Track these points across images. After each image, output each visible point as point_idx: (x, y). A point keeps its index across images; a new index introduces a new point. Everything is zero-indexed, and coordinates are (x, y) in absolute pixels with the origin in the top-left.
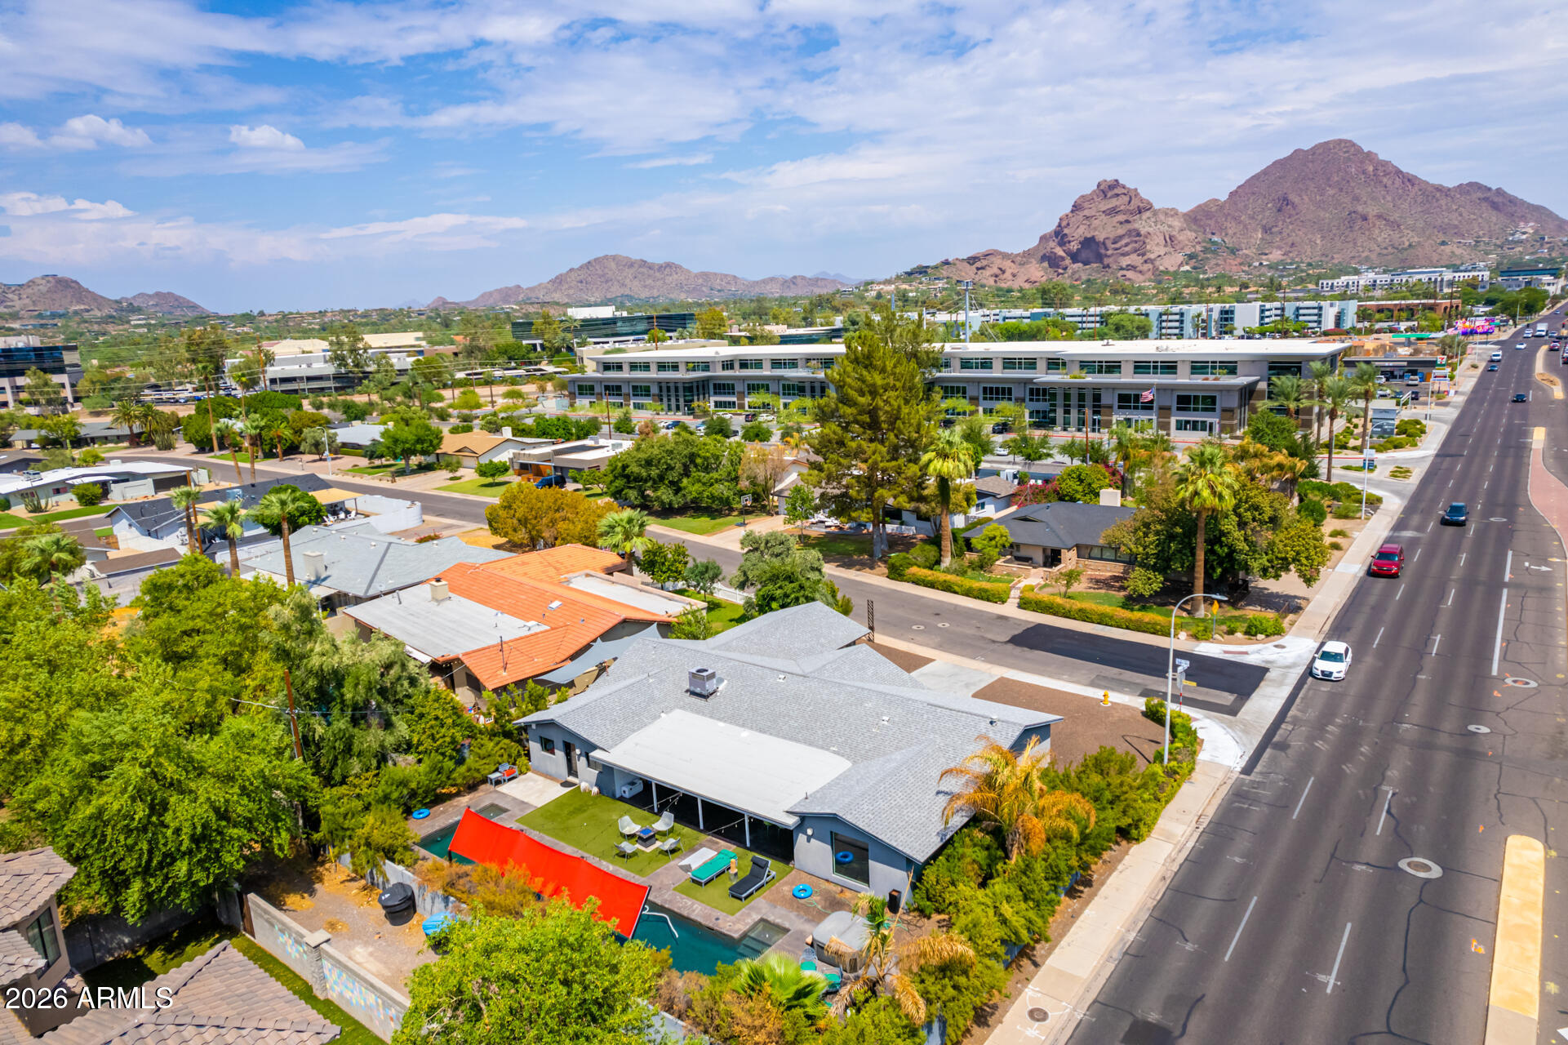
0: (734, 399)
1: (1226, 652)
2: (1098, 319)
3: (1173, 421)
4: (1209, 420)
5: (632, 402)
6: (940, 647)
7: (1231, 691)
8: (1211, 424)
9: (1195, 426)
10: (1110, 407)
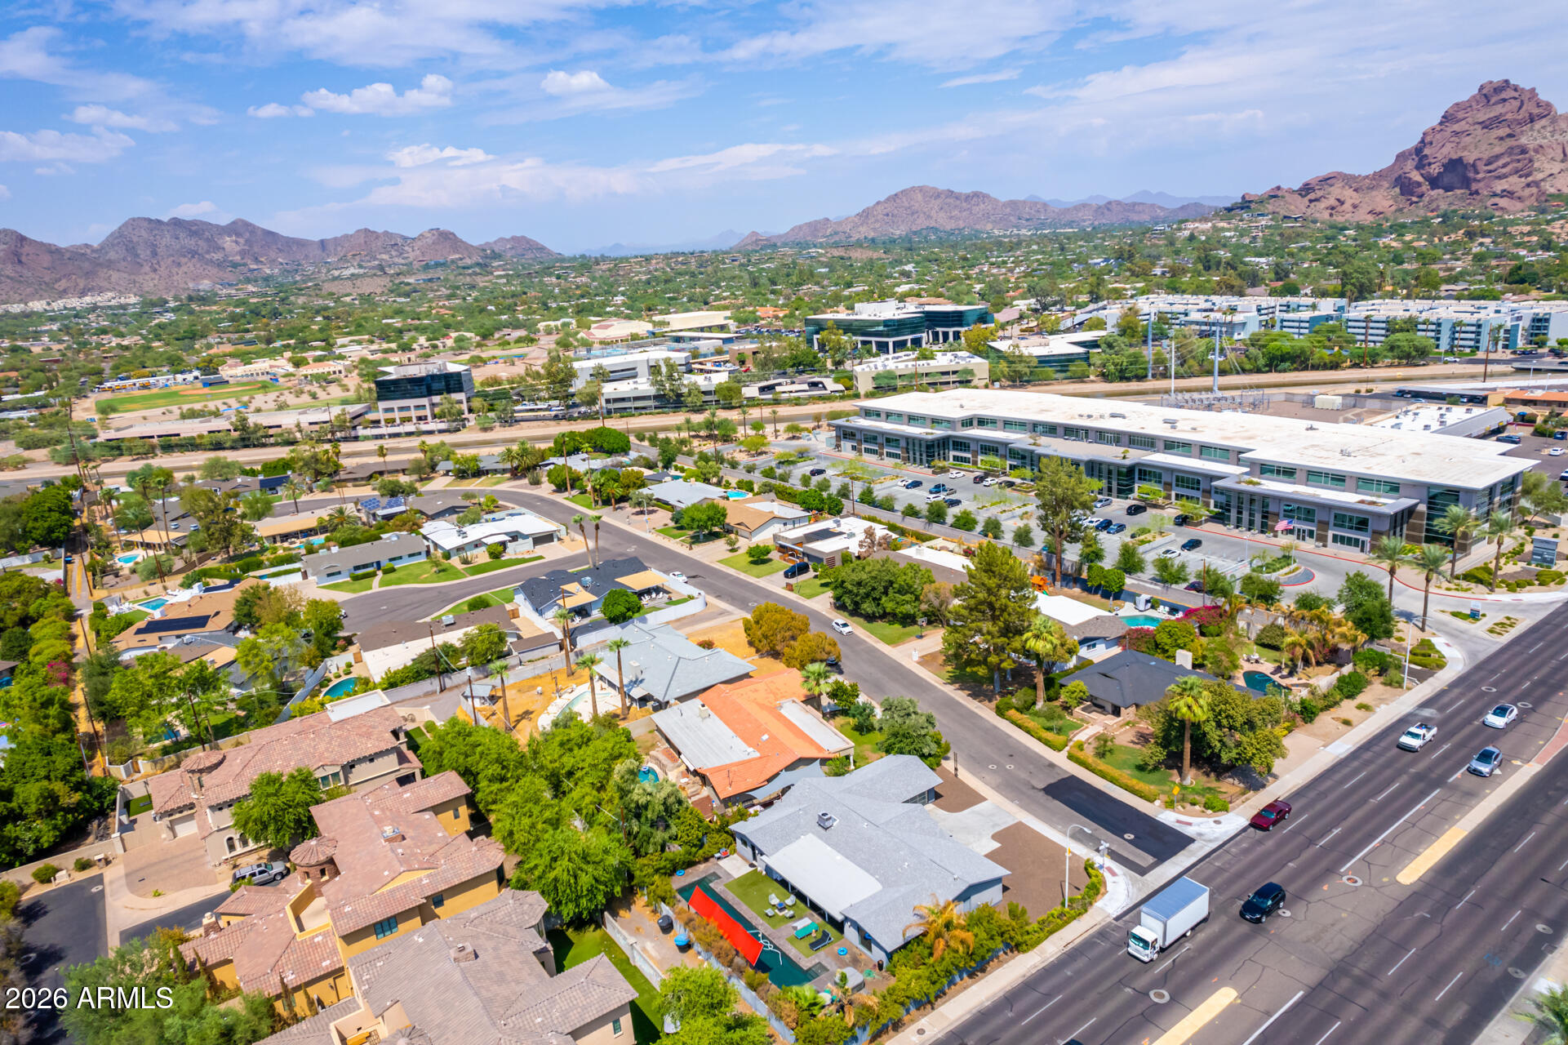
0: (968, 455)
1: (1178, 821)
2: (1384, 325)
3: (1330, 534)
4: (1362, 538)
5: (885, 450)
6: (997, 788)
7: (1154, 856)
8: (1363, 542)
9: (1349, 542)
10: (1277, 515)
